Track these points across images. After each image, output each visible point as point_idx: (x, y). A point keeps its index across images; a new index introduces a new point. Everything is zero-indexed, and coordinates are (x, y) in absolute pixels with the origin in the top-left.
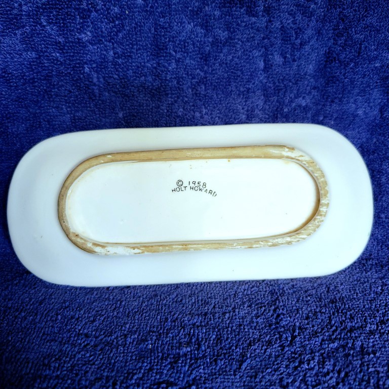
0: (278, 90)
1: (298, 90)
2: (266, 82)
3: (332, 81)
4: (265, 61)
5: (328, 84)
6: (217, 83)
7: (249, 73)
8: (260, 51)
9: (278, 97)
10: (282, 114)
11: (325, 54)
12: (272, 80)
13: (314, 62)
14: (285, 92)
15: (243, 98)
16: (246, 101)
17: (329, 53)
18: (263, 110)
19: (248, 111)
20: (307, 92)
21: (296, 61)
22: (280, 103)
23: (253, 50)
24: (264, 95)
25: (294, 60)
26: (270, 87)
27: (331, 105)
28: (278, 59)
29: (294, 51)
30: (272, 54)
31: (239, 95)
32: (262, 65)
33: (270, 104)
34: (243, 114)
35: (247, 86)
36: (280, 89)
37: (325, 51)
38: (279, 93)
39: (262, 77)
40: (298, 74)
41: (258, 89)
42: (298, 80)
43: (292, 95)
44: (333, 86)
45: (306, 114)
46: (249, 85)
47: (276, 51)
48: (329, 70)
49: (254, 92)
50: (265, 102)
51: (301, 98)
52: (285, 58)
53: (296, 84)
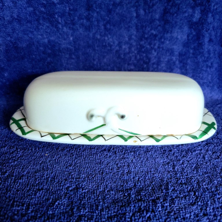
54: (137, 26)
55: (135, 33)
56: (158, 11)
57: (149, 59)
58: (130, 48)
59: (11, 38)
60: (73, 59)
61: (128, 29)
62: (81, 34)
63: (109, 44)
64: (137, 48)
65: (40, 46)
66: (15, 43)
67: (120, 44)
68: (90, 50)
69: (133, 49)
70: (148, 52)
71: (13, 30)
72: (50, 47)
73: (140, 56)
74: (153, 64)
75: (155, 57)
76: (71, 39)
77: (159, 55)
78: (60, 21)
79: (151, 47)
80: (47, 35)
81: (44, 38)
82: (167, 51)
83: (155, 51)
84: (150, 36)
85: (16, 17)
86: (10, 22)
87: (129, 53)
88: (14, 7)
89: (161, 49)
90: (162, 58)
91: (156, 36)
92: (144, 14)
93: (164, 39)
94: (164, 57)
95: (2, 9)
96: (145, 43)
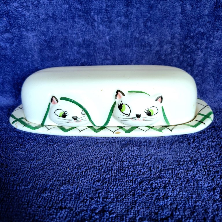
0: (188, 23)
1: (199, 23)
2: (182, 20)
3: (218, 18)
4: (181, 8)
5: (216, 20)
6: (156, 20)
7: (173, 15)
8: (179, 3)
9: (188, 27)
10: (190, 37)
11: (214, 4)
12: (185, 18)
13: (208, 8)
14: (192, 25)
15: (169, 28)
16: (171, 30)
17: (216, 3)
18: (180, 34)
19: (172, 35)
20: (204, 24)
21: (198, 8)
22: (189, 31)
23: (176, 2)
24: (181, 26)
25: (197, 8)
26: (184, 22)
27: (217, 32)
28: (188, 7)
29: (197, 3)
30: (186, 5)
31: (168, 26)
32: (180, 10)
33: (183, 31)
34: (169, 36)
35: (172, 22)
36: (189, 23)
37: (215, 2)
38: (188, 25)
39: (180, 17)
40: (199, 15)
41: (178, 23)
42: (199, 18)
43: (196, 27)
44: (218, 21)
45: (203, 37)
46: (173, 21)
47: (188, 3)
48: (216, 12)
49: (175, 25)
50: (181, 30)
51: (200, 28)
52: (192, 6)
53: (198, 20)
54: (181, 23)
55: (179, 31)
56: (208, 5)
57: (194, 61)
58: (172, 48)
59: (45, 37)
60: (109, 59)
61: (171, 26)
62: (118, 32)
63: (149, 44)
64: (181, 48)
65: (74, 46)
66: (49, 42)
67: (161, 44)
68: (127, 51)
69: (176, 49)
70: (193, 52)
71: (47, 28)
72: (84, 46)
73: (183, 57)
74: (199, 66)
75: (202, 59)
76: (108, 38)
77: (206, 55)
78: (96, 19)
79: (198, 47)
80: (82, 34)
81: (78, 37)
82: (215, 51)
83: (202, 52)
84: (197, 34)
85: (51, 15)
86: (45, 21)
87: (171, 54)
88: (49, 4)
89: (209, 50)
90: (209, 60)
91: (203, 34)
92: (190, 9)
93: (214, 38)
94: (212, 58)
95: (37, 6)
96: (190, 42)
